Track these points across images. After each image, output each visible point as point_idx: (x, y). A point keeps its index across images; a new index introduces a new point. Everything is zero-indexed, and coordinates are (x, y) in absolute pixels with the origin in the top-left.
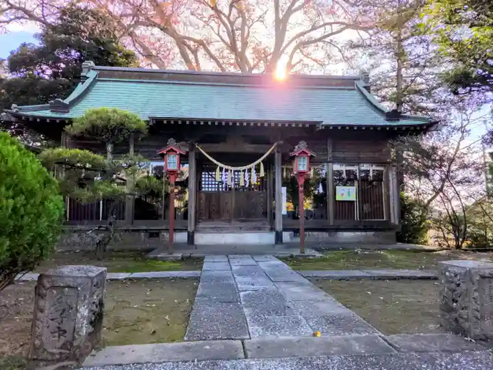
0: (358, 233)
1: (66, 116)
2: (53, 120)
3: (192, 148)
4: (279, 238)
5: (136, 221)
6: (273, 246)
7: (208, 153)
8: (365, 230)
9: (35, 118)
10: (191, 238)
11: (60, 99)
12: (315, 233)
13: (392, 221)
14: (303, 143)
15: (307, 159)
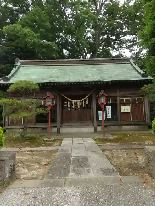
0: (132, 126)
1: (8, 82)
2: (3, 84)
3: (59, 94)
4: (95, 130)
5: (37, 124)
6: (93, 133)
8: (134, 125)
10: (59, 131)
11: (6, 76)
12: (113, 127)
13: (147, 121)
14: (102, 91)
15: (104, 97)
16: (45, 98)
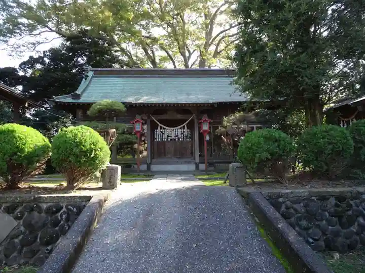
1: (80, 101)
2: (74, 104)
3: (149, 117)
4: (197, 167)
6: (194, 171)
7: (158, 121)
9: (64, 103)
10: (149, 168)
14: (206, 116)
15: (208, 124)
16: (133, 123)
